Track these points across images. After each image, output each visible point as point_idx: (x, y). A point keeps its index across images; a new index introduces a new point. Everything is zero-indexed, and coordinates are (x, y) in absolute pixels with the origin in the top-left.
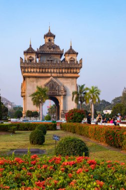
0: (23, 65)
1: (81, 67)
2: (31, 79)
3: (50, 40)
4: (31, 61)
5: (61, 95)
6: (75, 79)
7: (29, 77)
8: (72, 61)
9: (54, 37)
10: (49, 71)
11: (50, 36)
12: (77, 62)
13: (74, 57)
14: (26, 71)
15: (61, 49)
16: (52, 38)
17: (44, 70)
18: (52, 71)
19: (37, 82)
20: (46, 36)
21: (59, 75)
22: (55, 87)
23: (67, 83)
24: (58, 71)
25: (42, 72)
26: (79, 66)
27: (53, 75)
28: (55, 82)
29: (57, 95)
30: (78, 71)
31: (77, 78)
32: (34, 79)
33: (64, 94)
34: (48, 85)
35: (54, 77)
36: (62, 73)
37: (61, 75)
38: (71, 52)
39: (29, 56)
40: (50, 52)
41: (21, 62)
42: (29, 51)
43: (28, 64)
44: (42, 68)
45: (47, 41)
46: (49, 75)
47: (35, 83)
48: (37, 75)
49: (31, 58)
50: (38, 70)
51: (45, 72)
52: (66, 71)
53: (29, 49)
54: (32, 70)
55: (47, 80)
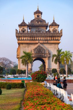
0: (17, 35)
1: (62, 36)
2: (24, 45)
3: (38, 16)
4: (23, 31)
5: (46, 57)
6: (57, 45)
7: (22, 44)
8: (55, 31)
9: (41, 13)
10: (37, 39)
11: (38, 13)
12: (58, 32)
13: (56, 28)
14: (20, 39)
15: (47, 23)
16: (40, 15)
17: (33, 39)
18: (40, 39)
19: (28, 47)
20: (35, 13)
21: (44, 42)
22: (42, 51)
23: (51, 48)
24: (44, 39)
25: (32, 40)
26: (60, 35)
27: (40, 42)
28: (42, 47)
29: (43, 57)
30: (59, 38)
31: (58, 44)
32: (26, 45)
33: (48, 56)
34: (37, 50)
35: (41, 43)
36: (47, 40)
37: (46, 42)
38: (54, 24)
39: (22, 28)
40: (38, 25)
41: (17, 33)
42: (23, 25)
43: (21, 34)
44: (32, 36)
45: (36, 17)
46: (37, 42)
47: (27, 48)
48: (28, 42)
49: (23, 30)
50: (29, 39)
51: (34, 40)
52: (50, 38)
53: (22, 23)
54: (25, 39)
55: (36, 46)
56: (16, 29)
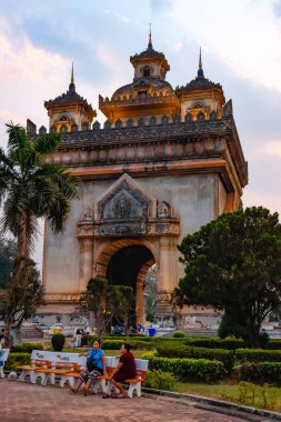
10: (121, 154)
16: (154, 65)
17: (102, 155)
18: (130, 154)
21: (150, 166)
34: (112, 204)
36: (164, 158)
37: (160, 165)
44: (96, 146)
48: (80, 171)
50: (84, 157)
54: (66, 159)
56: (28, 121)
